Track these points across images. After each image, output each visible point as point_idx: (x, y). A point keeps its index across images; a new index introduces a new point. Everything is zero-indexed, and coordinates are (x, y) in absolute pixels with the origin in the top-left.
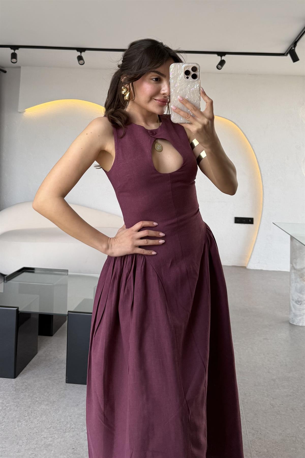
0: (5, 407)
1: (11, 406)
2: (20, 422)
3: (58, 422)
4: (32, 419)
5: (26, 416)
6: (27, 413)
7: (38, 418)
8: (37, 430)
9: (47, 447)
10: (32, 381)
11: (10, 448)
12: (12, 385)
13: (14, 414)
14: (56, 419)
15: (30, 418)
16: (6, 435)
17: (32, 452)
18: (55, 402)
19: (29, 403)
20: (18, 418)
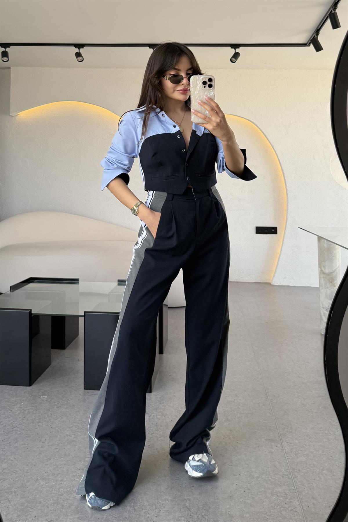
0: (23, 411)
1: (29, 409)
2: (41, 423)
3: (80, 422)
5: (46, 418)
6: (47, 415)
7: (59, 419)
8: (59, 429)
9: (71, 443)
10: (49, 389)
11: (32, 445)
12: (28, 392)
13: (33, 416)
14: (78, 420)
15: (50, 420)
16: (27, 434)
17: (56, 447)
18: (75, 405)
20: (37, 419)
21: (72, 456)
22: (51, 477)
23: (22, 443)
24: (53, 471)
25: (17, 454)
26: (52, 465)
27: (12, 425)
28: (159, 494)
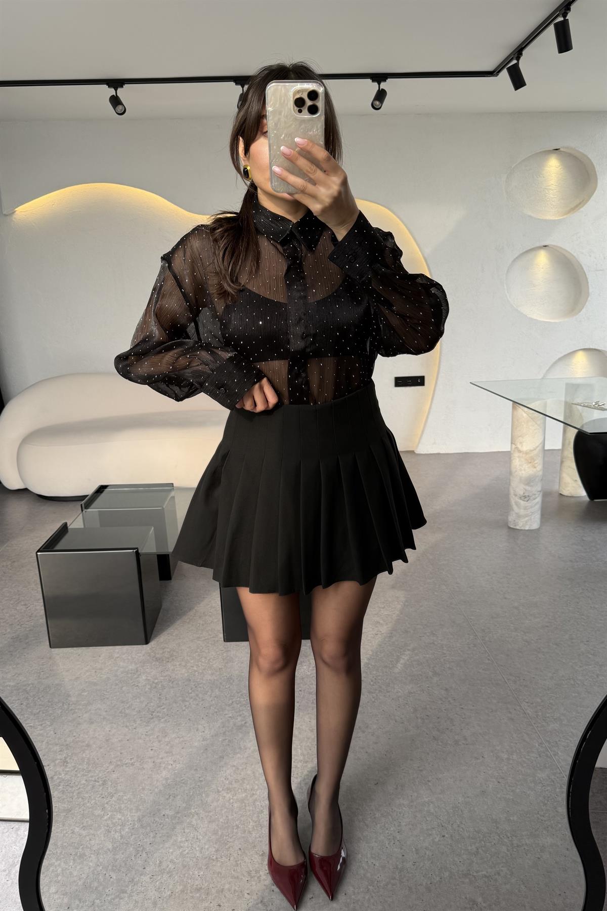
0: (154, 685)
2: (187, 701)
4: (200, 695)
5: (191, 693)
7: (208, 693)
8: (215, 708)
9: (240, 729)
10: (175, 645)
11: (189, 737)
12: (147, 654)
13: (172, 691)
14: (235, 691)
16: (175, 721)
18: (222, 669)
19: (186, 675)
21: (250, 749)
22: (236, 786)
23: (174, 736)
24: (234, 776)
25: (174, 753)
26: (229, 766)
27: (149, 709)
28: (389, 797)
